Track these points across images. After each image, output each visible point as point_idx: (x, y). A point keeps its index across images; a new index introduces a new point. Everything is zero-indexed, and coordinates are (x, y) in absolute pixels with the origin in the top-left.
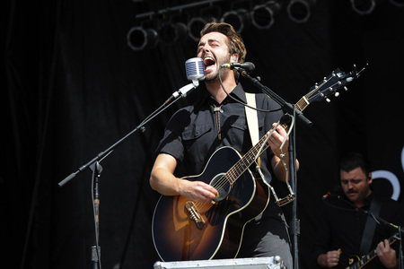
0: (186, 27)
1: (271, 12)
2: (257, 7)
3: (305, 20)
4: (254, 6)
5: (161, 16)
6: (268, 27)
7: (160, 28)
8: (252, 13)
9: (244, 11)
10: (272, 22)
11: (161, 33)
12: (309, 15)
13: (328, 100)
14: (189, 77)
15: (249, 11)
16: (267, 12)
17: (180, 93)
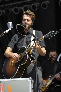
0: (13, 10)
1: (37, 6)
2: (33, 4)
3: (46, 8)
4: (32, 4)
5: (5, 6)
6: (36, 10)
7: (5, 10)
8: (31, 6)
9: (29, 5)
10: (37, 9)
11: (6, 11)
12: (47, 7)
13: (49, 38)
14: (8, 27)
15: (30, 5)
16: (35, 6)
17: (6, 32)
